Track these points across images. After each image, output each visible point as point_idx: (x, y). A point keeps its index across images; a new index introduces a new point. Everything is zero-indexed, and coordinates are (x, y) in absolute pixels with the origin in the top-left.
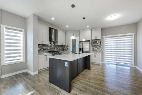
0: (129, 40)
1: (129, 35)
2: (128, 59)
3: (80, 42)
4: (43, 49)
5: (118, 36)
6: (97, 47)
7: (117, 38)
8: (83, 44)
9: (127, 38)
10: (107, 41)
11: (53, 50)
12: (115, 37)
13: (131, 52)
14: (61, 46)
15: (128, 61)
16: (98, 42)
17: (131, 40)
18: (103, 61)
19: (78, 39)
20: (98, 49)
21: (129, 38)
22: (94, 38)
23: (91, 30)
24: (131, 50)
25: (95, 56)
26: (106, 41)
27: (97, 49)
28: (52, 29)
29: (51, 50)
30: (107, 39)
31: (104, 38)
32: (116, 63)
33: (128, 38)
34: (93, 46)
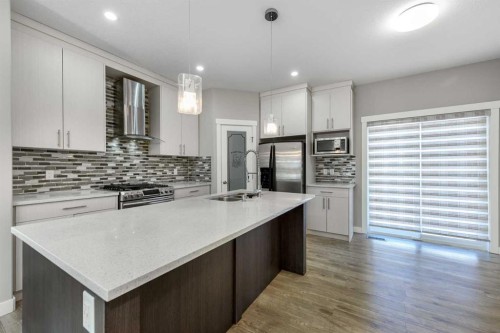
0: (475, 133)
1: (477, 113)
2: (470, 217)
3: (264, 141)
4: (75, 176)
5: (425, 118)
6: (334, 162)
7: (420, 124)
8: (273, 150)
9: (464, 126)
10: (376, 139)
11: (138, 178)
12: (414, 119)
13: (484, 186)
14: (179, 160)
15: (470, 228)
16: (337, 144)
17: (483, 132)
18: (360, 226)
19: (255, 129)
20: (338, 174)
21: (475, 122)
22: (320, 126)
23: (310, 91)
24: (484, 176)
25: (326, 205)
26: (371, 140)
27: (332, 172)
28: (125, 80)
29: (125, 178)
30: (376, 131)
31: (364, 125)
32: (416, 235)
33: (468, 123)
34: (317, 160)
